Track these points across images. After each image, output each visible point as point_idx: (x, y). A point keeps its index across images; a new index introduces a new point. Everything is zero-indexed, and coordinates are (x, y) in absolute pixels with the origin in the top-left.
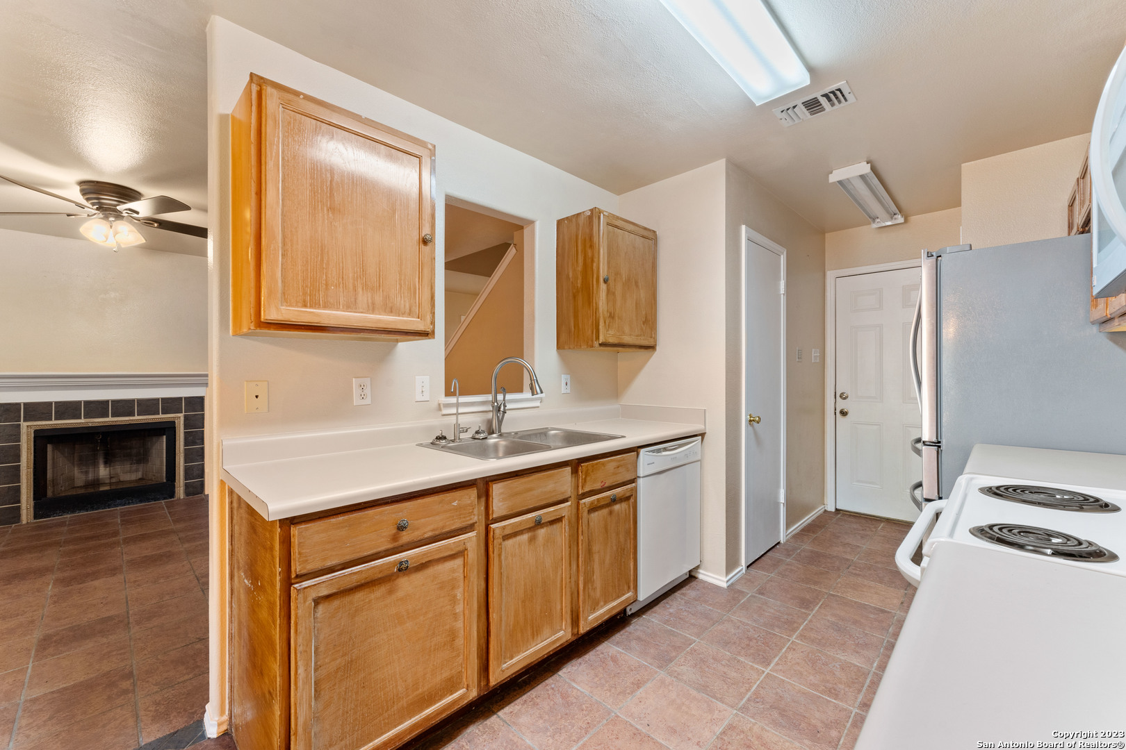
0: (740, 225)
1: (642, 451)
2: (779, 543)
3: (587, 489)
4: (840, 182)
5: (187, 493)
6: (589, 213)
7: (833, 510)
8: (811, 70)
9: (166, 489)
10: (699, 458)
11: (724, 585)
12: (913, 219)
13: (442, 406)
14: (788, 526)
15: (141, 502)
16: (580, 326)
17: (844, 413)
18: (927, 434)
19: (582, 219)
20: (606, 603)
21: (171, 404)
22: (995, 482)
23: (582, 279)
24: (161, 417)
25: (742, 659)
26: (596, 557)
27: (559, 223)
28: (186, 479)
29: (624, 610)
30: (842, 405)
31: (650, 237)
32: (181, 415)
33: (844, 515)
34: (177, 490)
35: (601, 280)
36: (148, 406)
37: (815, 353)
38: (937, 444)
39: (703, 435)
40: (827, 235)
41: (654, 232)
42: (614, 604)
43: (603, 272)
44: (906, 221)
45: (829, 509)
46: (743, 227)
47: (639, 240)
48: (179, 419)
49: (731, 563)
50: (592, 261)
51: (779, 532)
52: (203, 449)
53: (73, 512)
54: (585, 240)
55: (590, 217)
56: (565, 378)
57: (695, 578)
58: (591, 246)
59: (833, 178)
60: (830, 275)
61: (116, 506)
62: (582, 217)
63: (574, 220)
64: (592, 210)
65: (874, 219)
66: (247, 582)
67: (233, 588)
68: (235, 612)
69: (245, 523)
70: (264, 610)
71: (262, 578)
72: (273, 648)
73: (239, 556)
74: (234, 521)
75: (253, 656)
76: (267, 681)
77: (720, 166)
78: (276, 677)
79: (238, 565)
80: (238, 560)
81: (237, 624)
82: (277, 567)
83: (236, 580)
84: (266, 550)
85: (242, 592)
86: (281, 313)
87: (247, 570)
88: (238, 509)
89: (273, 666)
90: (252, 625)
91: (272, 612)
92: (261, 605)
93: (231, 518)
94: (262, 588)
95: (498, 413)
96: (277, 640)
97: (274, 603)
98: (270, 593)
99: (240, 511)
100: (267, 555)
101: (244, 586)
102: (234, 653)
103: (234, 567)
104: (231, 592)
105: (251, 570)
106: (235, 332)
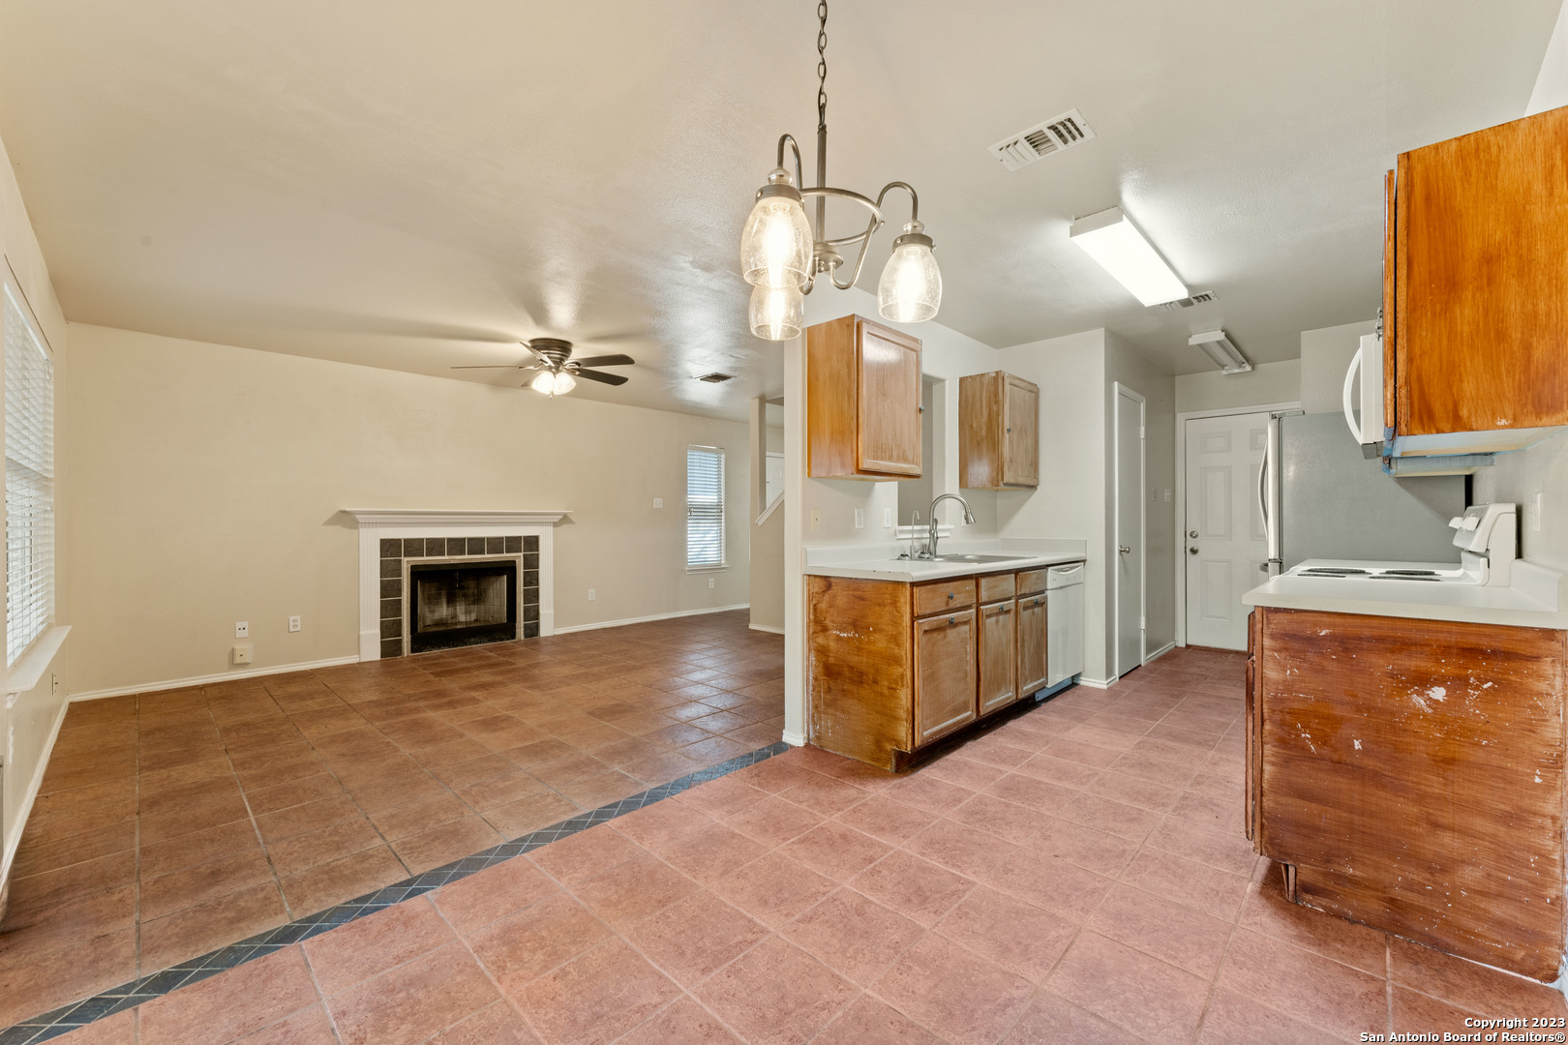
0: (1113, 381)
1: (1050, 568)
2: (1140, 666)
3: (1022, 592)
4: (1200, 345)
5: (526, 636)
6: (994, 375)
7: (1184, 646)
8: (1189, 287)
9: (507, 630)
10: (1082, 580)
11: (1104, 688)
12: (1260, 366)
13: (896, 532)
14: (1147, 654)
15: (490, 641)
17: (1194, 551)
18: (1272, 553)
19: (986, 380)
20: (1031, 681)
21: (513, 543)
23: (987, 429)
24: (505, 556)
26: (1026, 644)
27: (962, 380)
28: (525, 621)
29: (1034, 695)
30: (1192, 543)
31: (1034, 391)
32: (521, 554)
33: (1195, 649)
34: (517, 630)
35: (1006, 431)
36: (495, 544)
37: (1167, 493)
38: (1281, 561)
39: (1084, 561)
40: (1176, 378)
41: (1036, 385)
42: (1036, 683)
43: (1007, 425)
44: (1253, 369)
45: (1179, 645)
46: (1116, 383)
47: (1027, 394)
48: (519, 558)
49: (1109, 672)
50: (998, 415)
51: (1140, 655)
52: (538, 589)
53: (439, 648)
54: (990, 397)
55: (996, 379)
57: (1077, 684)
58: (996, 402)
59: (1193, 341)
60: (1180, 417)
61: (470, 644)
62: (987, 376)
63: (978, 379)
64: (997, 373)
65: (1223, 366)
66: (846, 635)
67: (812, 647)
68: (814, 663)
69: (842, 598)
70: (880, 643)
71: (877, 624)
72: (896, 661)
73: (828, 622)
74: (814, 602)
75: (859, 678)
76: (886, 683)
77: (1099, 334)
78: (902, 675)
79: (825, 629)
80: (824, 626)
81: (820, 669)
82: (908, 610)
83: (821, 640)
84: (885, 606)
85: (833, 645)
86: (867, 463)
87: (845, 627)
88: (824, 592)
89: (897, 671)
90: (856, 659)
91: (895, 639)
92: (874, 642)
93: (809, 601)
94: (875, 631)
95: (934, 539)
96: (903, 654)
97: (900, 634)
98: (890, 629)
99: (830, 592)
100: (887, 608)
101: (839, 639)
102: (813, 690)
103: (814, 633)
104: (809, 650)
105: (855, 625)
106: (809, 475)
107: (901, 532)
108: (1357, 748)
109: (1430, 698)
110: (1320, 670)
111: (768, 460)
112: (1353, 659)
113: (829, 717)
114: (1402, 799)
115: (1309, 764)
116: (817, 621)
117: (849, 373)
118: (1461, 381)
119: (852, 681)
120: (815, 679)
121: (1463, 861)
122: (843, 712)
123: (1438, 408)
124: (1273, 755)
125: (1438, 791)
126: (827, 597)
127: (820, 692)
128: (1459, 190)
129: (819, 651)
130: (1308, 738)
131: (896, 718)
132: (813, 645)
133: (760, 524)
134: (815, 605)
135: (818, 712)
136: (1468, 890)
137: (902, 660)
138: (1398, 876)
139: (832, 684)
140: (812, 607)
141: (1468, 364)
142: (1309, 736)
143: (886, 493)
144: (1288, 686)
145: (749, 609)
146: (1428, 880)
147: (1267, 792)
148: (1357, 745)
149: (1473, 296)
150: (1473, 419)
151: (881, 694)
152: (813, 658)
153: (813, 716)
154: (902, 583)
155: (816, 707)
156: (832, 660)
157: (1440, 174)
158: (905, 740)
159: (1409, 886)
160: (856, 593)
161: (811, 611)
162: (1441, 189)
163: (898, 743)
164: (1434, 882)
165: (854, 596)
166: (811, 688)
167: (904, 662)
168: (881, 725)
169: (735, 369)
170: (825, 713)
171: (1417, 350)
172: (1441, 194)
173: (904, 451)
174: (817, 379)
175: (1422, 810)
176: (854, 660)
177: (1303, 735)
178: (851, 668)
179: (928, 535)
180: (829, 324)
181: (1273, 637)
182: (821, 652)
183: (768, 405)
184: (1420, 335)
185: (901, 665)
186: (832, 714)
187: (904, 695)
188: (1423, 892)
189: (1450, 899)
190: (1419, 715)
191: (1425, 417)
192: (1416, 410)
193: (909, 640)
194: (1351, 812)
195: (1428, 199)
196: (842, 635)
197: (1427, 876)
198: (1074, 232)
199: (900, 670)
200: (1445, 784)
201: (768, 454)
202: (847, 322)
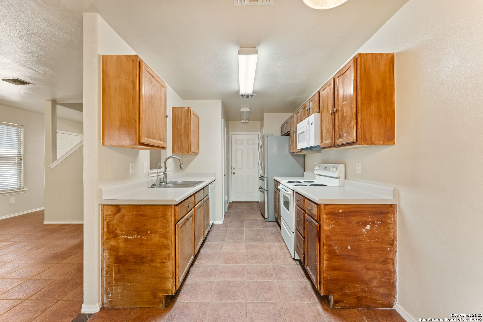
1: (209, 185)
2: (226, 211)
3: (204, 196)
6: (187, 108)
7: (231, 202)
10: (215, 187)
11: (222, 223)
13: (150, 174)
16: (183, 145)
17: (234, 173)
19: (184, 110)
20: (206, 230)
22: (288, 181)
23: (184, 130)
25: (238, 235)
27: (173, 108)
30: (233, 171)
31: (198, 118)
33: (234, 203)
35: (192, 131)
38: (267, 178)
39: (215, 180)
46: (223, 120)
47: (196, 119)
49: (222, 217)
50: (189, 124)
54: (185, 117)
55: (187, 110)
56: (173, 163)
57: (213, 224)
58: (188, 120)
59: (241, 110)
60: (230, 133)
63: (180, 109)
64: (188, 108)
65: (242, 120)
66: (131, 238)
67: (105, 248)
68: (107, 257)
69: (128, 216)
70: (155, 239)
71: (153, 229)
72: (166, 247)
73: (118, 232)
74: (107, 220)
75: (140, 260)
76: (159, 260)
77: (219, 102)
78: (169, 254)
79: (116, 236)
80: (115, 234)
81: (112, 260)
82: (173, 219)
83: (112, 243)
84: (158, 218)
85: (121, 244)
86: (144, 140)
87: (131, 233)
88: (115, 214)
89: (166, 252)
90: (139, 250)
91: (165, 236)
92: (151, 239)
93: (103, 220)
94: (151, 233)
95: (165, 175)
96: (170, 242)
97: (167, 232)
98: (162, 231)
99: (119, 214)
100: (159, 220)
101: (126, 240)
102: (106, 274)
103: (107, 239)
104: (104, 250)
105: (138, 231)
106: (103, 144)
107: (151, 173)
108: (349, 249)
109: (366, 229)
110: (339, 225)
111: (58, 135)
112: (348, 219)
113: (119, 287)
114: (360, 263)
115: (337, 258)
116: (109, 232)
117: (134, 88)
118: (372, 129)
119: (136, 263)
120: (108, 267)
121: (374, 279)
122: (129, 282)
123: (368, 138)
124: (327, 257)
125: (368, 258)
126: (117, 217)
127: (112, 274)
128: (372, 70)
129: (111, 249)
130: (336, 249)
131: (166, 278)
132: (106, 247)
133: (52, 167)
134: (108, 223)
135: (110, 286)
136: (375, 287)
137: (169, 246)
138: (359, 288)
139: (121, 267)
140: (105, 223)
141: (374, 124)
142: (336, 248)
143: (145, 154)
144: (331, 231)
145: (43, 211)
146: (366, 287)
147: (325, 271)
148: (349, 248)
149: (375, 103)
150: (375, 141)
151: (156, 267)
152: (106, 254)
153: (106, 289)
154: (170, 206)
155: (109, 284)
156: (121, 253)
157: (367, 63)
158: (171, 288)
159: (363, 291)
160: (139, 213)
161: (105, 226)
162: (368, 68)
163: (166, 291)
164: (368, 288)
165: (137, 215)
166: (105, 273)
167: (171, 247)
168: (156, 284)
169: (34, 79)
170: (115, 286)
171: (363, 117)
172: (368, 69)
173: (160, 135)
174: (110, 87)
175: (364, 265)
176: (137, 251)
177: (335, 248)
178: (135, 256)
179: (163, 174)
180: (119, 57)
181: (326, 214)
182: (113, 250)
183: (58, 106)
184: (363, 113)
185: (168, 249)
186: (121, 285)
187: (170, 265)
188: (365, 292)
189: (371, 291)
190: (364, 235)
191: (365, 140)
192: (363, 137)
193: (173, 235)
194: (347, 271)
195: (365, 70)
196: (128, 238)
197: (366, 286)
198: (240, 53)
199: (168, 252)
200: (370, 255)
201: (57, 131)
202: (132, 58)
